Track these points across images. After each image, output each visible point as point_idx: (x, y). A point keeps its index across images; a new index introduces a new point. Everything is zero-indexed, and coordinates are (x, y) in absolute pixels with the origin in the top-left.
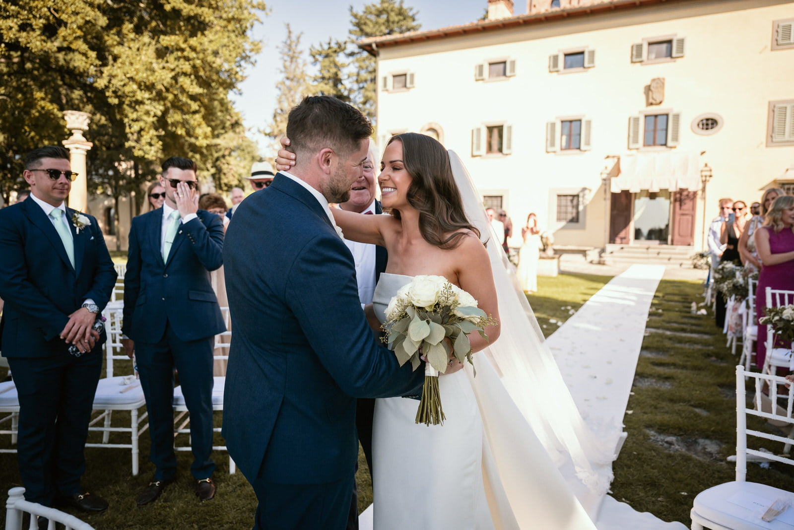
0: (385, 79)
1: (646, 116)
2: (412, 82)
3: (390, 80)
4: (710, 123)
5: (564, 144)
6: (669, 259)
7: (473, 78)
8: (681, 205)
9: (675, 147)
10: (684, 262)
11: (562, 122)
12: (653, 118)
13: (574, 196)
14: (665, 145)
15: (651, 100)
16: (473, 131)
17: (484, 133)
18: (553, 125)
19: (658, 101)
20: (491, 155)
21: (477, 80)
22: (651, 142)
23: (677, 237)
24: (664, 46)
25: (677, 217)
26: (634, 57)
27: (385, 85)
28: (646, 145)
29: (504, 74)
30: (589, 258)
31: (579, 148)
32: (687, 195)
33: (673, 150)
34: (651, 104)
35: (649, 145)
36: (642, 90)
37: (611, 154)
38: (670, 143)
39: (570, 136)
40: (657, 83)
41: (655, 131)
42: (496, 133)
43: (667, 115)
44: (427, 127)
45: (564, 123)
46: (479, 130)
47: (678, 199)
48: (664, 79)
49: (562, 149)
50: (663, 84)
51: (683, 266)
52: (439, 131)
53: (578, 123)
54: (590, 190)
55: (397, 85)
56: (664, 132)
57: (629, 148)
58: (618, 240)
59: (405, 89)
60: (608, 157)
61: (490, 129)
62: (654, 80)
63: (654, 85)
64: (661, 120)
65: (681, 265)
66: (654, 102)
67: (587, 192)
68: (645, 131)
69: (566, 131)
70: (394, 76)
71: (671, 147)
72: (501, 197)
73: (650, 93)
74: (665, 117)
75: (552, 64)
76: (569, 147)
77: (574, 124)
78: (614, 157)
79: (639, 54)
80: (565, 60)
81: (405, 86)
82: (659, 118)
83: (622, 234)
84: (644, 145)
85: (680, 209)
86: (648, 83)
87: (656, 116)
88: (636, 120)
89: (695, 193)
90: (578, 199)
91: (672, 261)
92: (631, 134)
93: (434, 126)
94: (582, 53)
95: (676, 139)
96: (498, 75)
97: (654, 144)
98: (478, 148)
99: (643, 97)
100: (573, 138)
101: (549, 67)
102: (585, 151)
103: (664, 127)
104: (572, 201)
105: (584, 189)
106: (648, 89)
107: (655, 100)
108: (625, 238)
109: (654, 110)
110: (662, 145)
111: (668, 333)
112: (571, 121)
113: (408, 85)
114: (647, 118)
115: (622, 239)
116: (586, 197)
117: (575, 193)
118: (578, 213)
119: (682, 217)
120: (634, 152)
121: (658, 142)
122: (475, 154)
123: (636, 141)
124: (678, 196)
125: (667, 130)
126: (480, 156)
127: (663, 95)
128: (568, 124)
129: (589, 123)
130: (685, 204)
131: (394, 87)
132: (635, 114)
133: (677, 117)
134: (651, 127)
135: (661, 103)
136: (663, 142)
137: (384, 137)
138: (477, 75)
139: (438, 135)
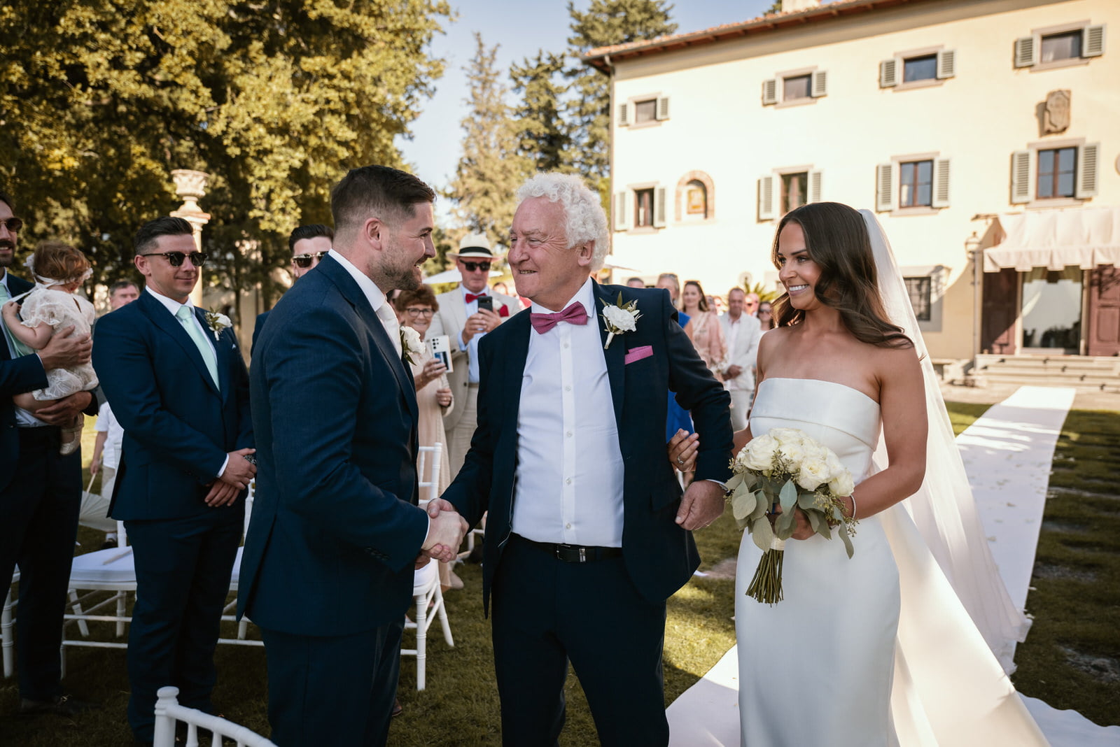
0: (624, 108)
1: (1040, 152)
2: (665, 111)
3: (632, 110)
5: (904, 198)
6: (1082, 378)
7: (760, 102)
8: (1100, 292)
9: (1089, 199)
10: (1108, 382)
11: (902, 164)
12: (1052, 154)
13: (922, 279)
14: (1073, 195)
15: (1048, 126)
16: (759, 182)
17: (777, 184)
18: (887, 169)
19: (1060, 127)
21: (765, 105)
22: (1049, 193)
23: (1094, 342)
24: (1068, 41)
25: (1095, 311)
26: (1019, 60)
27: (624, 117)
28: (1040, 196)
29: (809, 94)
30: (948, 377)
31: (930, 205)
32: (1112, 276)
33: (1086, 204)
34: (1049, 132)
35: (1046, 198)
36: (1033, 111)
37: (983, 212)
38: (1081, 193)
39: (914, 187)
40: (1058, 99)
41: (1055, 174)
42: (795, 183)
43: (1075, 149)
44: (688, 179)
45: (904, 166)
46: (769, 180)
47: (1096, 282)
48: (1069, 92)
49: (901, 207)
50: (1069, 99)
51: (1106, 389)
52: (707, 184)
53: (929, 164)
54: (949, 270)
55: (641, 116)
56: (1071, 175)
57: (1012, 203)
58: (997, 349)
59: (654, 122)
60: (977, 217)
61: (787, 178)
62: (1052, 94)
63: (1052, 102)
64: (1065, 158)
65: (1102, 387)
66: (1053, 129)
67: (943, 272)
68: (1039, 175)
69: (908, 178)
70: (638, 103)
71: (1083, 200)
73: (1047, 114)
74: (1072, 152)
75: (883, 75)
76: (912, 203)
77: (920, 166)
78: (987, 217)
79: (1028, 54)
80: (905, 67)
81: (655, 118)
82: (1062, 153)
83: (1002, 339)
84: (1038, 197)
85: (1100, 297)
86: (1043, 98)
87: (1057, 151)
88: (1024, 158)
90: (929, 284)
91: (1086, 381)
92: (1016, 181)
93: (698, 177)
94: (933, 56)
95: (1090, 185)
96: (798, 96)
97: (1054, 195)
98: (768, 207)
99: (1035, 123)
100: (919, 188)
101: (880, 80)
102: (940, 208)
103: (1071, 168)
104: (919, 287)
105: (939, 268)
106: (1043, 109)
107: (1056, 126)
108: (1007, 345)
109: (1054, 141)
110: (1067, 196)
111: (1087, 494)
112: (916, 163)
113: (659, 116)
114: (1042, 154)
115: (1002, 346)
116: (943, 280)
117: (924, 274)
118: (929, 306)
119: (1102, 310)
120: (1021, 208)
121: (1060, 191)
122: (763, 216)
123: (1023, 191)
124: (1095, 276)
125: (1075, 172)
126: (771, 220)
127: (1069, 118)
128: (912, 166)
129: (946, 164)
130: (1108, 289)
131: (637, 120)
132: (1022, 148)
133: (1092, 151)
134: (1050, 169)
135: (1064, 129)
136: (1070, 192)
137: (623, 195)
138: (766, 98)
139: (705, 191)
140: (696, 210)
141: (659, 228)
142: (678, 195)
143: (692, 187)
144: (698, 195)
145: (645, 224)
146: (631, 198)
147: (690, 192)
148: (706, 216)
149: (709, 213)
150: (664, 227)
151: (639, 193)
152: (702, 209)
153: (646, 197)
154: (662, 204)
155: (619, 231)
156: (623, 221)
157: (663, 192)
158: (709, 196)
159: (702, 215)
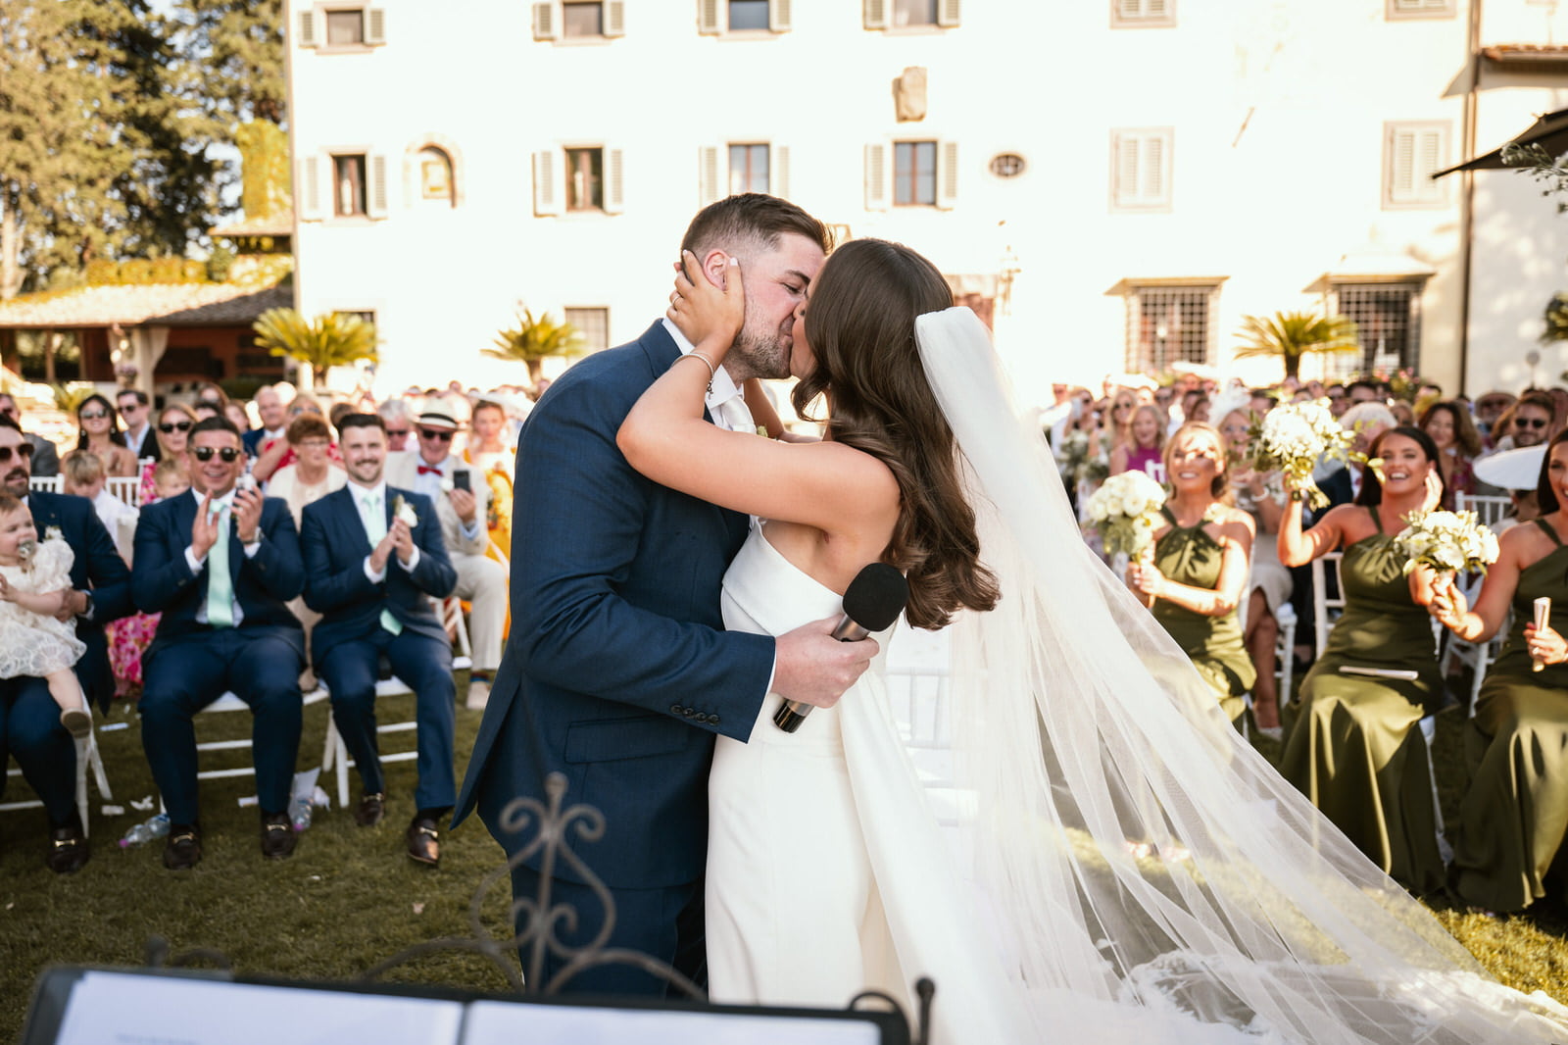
0: (307, 18)
1: (896, 144)
2: (378, 31)
3: (320, 22)
4: (1009, 164)
7: (530, 35)
9: (951, 209)
11: (731, 146)
12: (909, 148)
14: (933, 203)
15: (904, 111)
16: (534, 156)
17: (560, 162)
18: (712, 152)
19: (917, 114)
20: (574, 215)
21: (538, 39)
22: (907, 198)
26: (869, 19)
27: (308, 33)
28: (898, 202)
29: (600, 31)
32: (980, 306)
33: (948, 214)
34: (904, 119)
35: (904, 204)
36: (889, 88)
38: (942, 200)
39: (747, 179)
40: (914, 76)
41: (913, 174)
42: (585, 161)
43: (935, 143)
44: (422, 143)
45: (734, 149)
46: (547, 156)
48: (924, 70)
50: (924, 79)
52: (453, 153)
53: (763, 150)
55: (336, 32)
56: (931, 178)
57: (866, 209)
59: (359, 47)
61: (573, 154)
62: (907, 70)
63: (908, 80)
64: (924, 152)
66: (910, 114)
68: (897, 174)
69: (740, 164)
70: (330, 13)
71: (945, 209)
72: (605, 310)
73: (903, 95)
74: (930, 148)
77: (754, 152)
78: (839, 225)
79: (878, 15)
80: (730, 9)
81: (362, 40)
82: (920, 149)
84: (895, 203)
86: (899, 74)
87: (914, 144)
88: (878, 150)
89: (991, 302)
92: (870, 179)
93: (438, 141)
95: (953, 191)
96: (585, 32)
97: (913, 201)
98: (548, 197)
99: (890, 102)
100: (754, 182)
101: (698, 23)
103: (930, 167)
106: (898, 86)
107: (912, 111)
109: (911, 131)
110: (927, 203)
112: (748, 146)
113: (368, 38)
114: (898, 147)
120: (877, 216)
121: (919, 196)
122: (541, 210)
123: (878, 195)
125: (934, 173)
126: (554, 216)
127: (926, 102)
128: (742, 151)
129: (786, 151)
131: (329, 40)
132: (875, 139)
133: (953, 148)
134: (906, 167)
135: (921, 117)
136: (930, 198)
137: (312, 163)
138: (538, 28)
139: (449, 163)
140: (437, 193)
141: (377, 220)
142: (407, 167)
143: (431, 157)
144: (439, 171)
145: (354, 212)
146: (327, 167)
147: (425, 165)
148: (453, 204)
149: (458, 201)
150: (385, 218)
151: (340, 161)
152: (446, 192)
153: (352, 167)
154: (381, 181)
155: (309, 221)
156: (314, 205)
157: (380, 161)
158: (457, 172)
159: (448, 203)
